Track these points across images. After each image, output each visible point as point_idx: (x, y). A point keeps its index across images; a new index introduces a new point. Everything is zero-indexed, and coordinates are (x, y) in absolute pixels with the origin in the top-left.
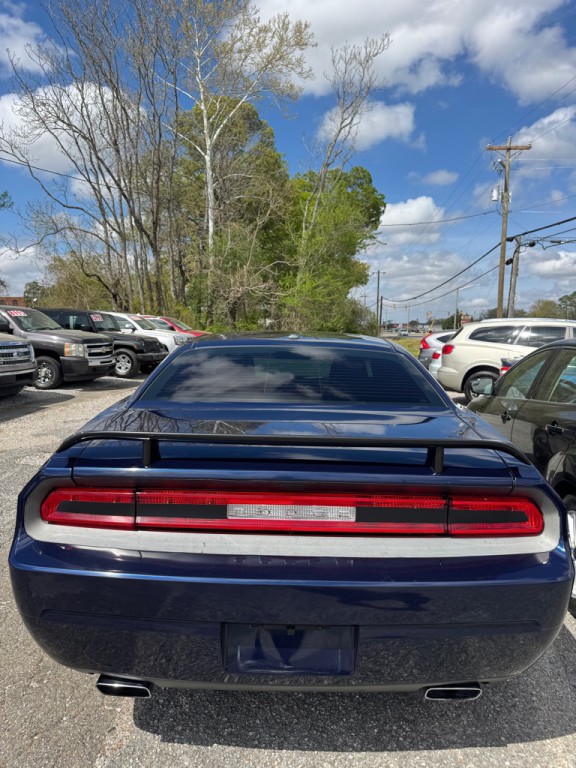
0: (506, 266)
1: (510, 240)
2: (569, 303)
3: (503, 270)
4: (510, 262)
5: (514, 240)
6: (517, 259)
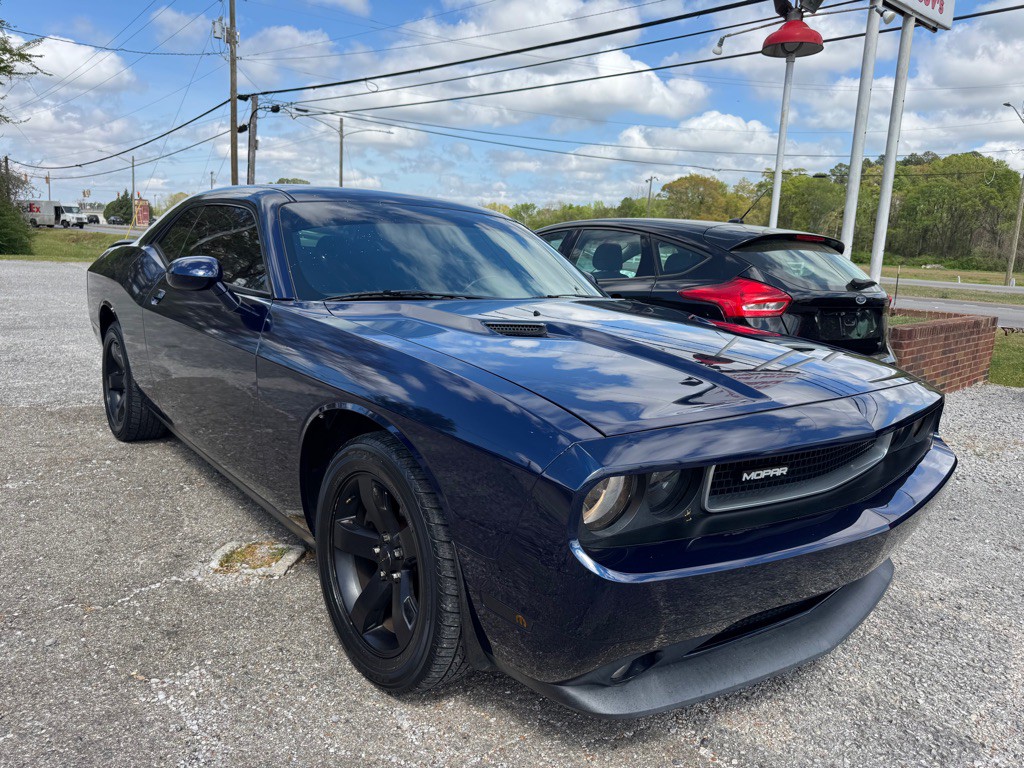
0: (239, 135)
1: (244, 98)
3: (236, 138)
4: (243, 129)
5: (249, 99)
6: (255, 126)
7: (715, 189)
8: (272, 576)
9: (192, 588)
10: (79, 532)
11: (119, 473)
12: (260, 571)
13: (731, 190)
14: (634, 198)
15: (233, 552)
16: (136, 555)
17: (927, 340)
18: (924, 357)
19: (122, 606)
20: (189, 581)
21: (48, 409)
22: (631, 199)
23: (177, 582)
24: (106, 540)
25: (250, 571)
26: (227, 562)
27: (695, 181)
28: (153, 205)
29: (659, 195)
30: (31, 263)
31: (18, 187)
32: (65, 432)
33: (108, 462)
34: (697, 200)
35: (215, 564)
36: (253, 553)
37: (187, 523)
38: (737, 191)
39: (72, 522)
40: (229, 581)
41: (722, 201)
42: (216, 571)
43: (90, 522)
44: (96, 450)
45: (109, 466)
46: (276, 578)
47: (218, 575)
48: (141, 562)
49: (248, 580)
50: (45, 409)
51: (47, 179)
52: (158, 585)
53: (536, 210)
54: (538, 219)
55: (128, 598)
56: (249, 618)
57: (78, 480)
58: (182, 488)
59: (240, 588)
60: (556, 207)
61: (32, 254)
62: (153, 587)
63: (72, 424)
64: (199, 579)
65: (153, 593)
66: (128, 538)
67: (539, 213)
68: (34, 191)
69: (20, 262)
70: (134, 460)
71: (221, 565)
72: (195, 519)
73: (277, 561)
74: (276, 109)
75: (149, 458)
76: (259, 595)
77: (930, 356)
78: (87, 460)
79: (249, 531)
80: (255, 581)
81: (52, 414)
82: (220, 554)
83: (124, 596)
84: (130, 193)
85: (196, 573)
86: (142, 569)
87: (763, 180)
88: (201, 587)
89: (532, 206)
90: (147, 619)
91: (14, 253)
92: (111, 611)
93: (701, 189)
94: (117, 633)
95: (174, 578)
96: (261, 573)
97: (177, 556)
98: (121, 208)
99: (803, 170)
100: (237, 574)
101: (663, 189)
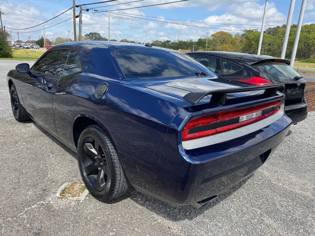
0: (76, 19)
1: (77, 6)
2: (88, 37)
3: (75, 20)
4: (77, 17)
5: (79, 7)
6: (81, 16)
7: (228, 36)
8: (80, 201)
9: (48, 207)
10: (8, 178)
11: (27, 148)
12: (75, 198)
13: (233, 36)
14: (202, 39)
15: (65, 188)
16: (28, 190)
17: (311, 94)
18: (309, 100)
19: (19, 218)
20: (47, 204)
21: (7, 120)
22: (201, 39)
23: (43, 204)
24: (18, 182)
25: (71, 198)
26: (63, 193)
27: (222, 33)
28: (51, 41)
29: (210, 38)
30: (11, 61)
31: (7, 36)
32: (12, 129)
33: (24, 143)
34: (222, 40)
35: (58, 195)
36: (73, 188)
37: (50, 172)
38: (236, 36)
39: (6, 173)
40: (63, 203)
41: (231, 40)
42: (58, 198)
43: (13, 173)
44: (21, 138)
45: (24, 145)
46: (81, 202)
47: (59, 200)
48: (30, 193)
49: (71, 203)
50: (5, 119)
51: (18, 33)
52: (35, 205)
53: (171, 42)
54: (171, 45)
55: (22, 213)
56: (69, 224)
57: (12, 152)
58: (49, 155)
59: (67, 207)
60: (177, 41)
61: (13, 58)
62: (33, 207)
63: (14, 125)
64: (52, 202)
65: (33, 211)
66: (26, 181)
67: (172, 43)
68: (12, 37)
69: (8, 61)
70: (34, 142)
71: (61, 195)
72: (53, 171)
73: (82, 193)
74: (88, 10)
75: (39, 141)
76: (74, 211)
77: (312, 99)
78: (17, 143)
79: (72, 176)
80: (73, 203)
81: (7, 122)
82: (60, 190)
83: (21, 213)
84: (43, 37)
85: (50, 199)
86: (30, 197)
87: (244, 33)
88: (52, 206)
89: (170, 41)
90: (28, 225)
91: (7, 58)
92: (14, 221)
93: (224, 36)
94: (15, 234)
95: (42, 202)
96: (75, 199)
97: (44, 190)
98: (41, 42)
99: (257, 30)
100: (66, 199)
101: (212, 36)
